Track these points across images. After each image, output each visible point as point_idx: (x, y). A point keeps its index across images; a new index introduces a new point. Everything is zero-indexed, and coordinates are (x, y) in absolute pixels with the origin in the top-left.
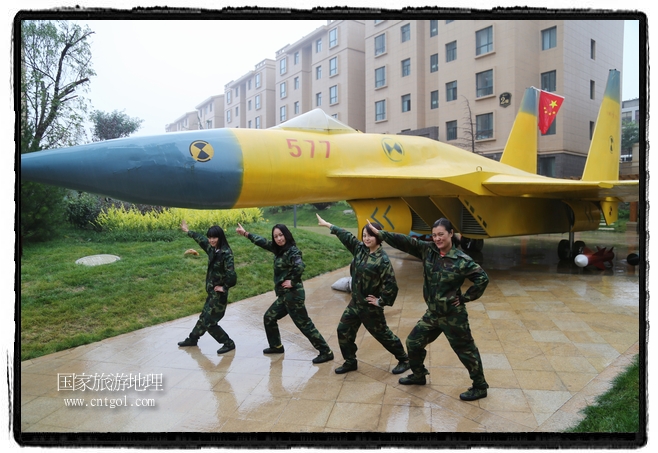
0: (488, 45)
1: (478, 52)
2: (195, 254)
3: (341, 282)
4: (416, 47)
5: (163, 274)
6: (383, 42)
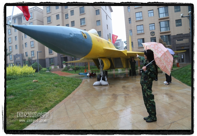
0: (84, 23)
1: (81, 25)
2: (37, 81)
3: (96, 83)
4: (61, 21)
5: (37, 88)
6: (50, 19)
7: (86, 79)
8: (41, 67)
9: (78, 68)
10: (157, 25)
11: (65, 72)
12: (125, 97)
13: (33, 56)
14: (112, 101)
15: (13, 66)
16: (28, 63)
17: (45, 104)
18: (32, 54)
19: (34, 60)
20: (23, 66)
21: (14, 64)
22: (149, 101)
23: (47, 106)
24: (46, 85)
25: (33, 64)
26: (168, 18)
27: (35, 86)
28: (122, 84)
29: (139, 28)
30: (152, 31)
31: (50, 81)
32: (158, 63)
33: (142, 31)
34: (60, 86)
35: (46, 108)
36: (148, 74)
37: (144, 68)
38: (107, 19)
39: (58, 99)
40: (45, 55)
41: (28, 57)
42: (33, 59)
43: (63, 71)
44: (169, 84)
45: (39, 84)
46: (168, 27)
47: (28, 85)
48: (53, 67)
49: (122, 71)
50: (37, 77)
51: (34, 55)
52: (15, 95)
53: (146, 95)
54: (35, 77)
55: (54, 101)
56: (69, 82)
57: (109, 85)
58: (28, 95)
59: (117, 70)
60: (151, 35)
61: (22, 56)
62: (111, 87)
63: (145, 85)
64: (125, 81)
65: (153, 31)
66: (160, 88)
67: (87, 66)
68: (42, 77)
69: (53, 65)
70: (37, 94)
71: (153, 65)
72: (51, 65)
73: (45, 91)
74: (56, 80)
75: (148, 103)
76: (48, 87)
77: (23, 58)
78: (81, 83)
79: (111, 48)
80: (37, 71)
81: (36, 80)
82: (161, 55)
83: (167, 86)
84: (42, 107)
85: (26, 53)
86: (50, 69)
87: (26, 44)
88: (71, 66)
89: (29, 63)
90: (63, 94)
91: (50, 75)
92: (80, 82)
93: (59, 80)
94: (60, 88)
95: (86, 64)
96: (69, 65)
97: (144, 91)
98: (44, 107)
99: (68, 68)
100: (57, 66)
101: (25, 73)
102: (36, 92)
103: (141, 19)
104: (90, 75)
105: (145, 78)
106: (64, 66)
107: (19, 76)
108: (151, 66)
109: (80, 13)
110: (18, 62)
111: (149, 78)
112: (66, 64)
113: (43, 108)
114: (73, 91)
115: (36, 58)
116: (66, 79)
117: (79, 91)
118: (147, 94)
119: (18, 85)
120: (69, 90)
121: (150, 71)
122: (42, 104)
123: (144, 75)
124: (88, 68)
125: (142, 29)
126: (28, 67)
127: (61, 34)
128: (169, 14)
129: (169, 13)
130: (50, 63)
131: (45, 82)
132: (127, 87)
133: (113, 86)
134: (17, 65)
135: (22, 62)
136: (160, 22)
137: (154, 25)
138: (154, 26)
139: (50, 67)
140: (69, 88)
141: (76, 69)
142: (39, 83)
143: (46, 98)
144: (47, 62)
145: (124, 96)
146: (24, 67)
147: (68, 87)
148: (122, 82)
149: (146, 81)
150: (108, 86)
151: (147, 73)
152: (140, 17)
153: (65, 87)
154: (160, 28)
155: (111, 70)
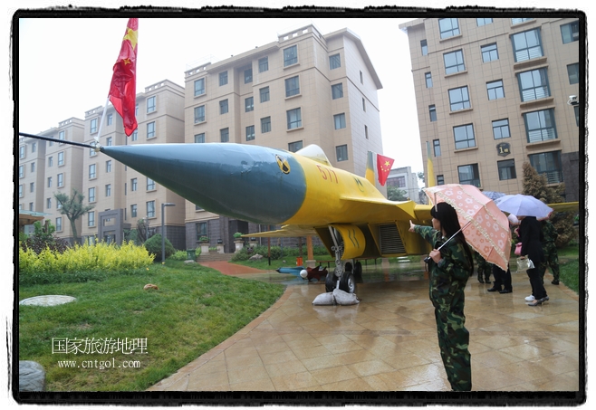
0: (297, 121)
1: (289, 127)
2: (156, 288)
3: (323, 297)
4: (233, 119)
5: (155, 306)
6: (203, 112)
7: (296, 287)
8: (172, 248)
9: (279, 254)
10: (516, 122)
11: (239, 265)
12: (399, 339)
13: (150, 215)
14: (359, 348)
15: (96, 243)
16: (136, 235)
17: (171, 350)
18: (150, 209)
19: (153, 228)
20: (121, 244)
21: (97, 239)
22: (455, 348)
23: (176, 357)
24: (179, 299)
25: (149, 240)
26: (551, 101)
27: (148, 300)
28: (399, 303)
29: (461, 133)
30: (501, 141)
31: (192, 288)
32: (474, 240)
33: (472, 143)
34: (217, 302)
35: (173, 361)
36: (448, 269)
37: (434, 253)
38: (364, 110)
39: (209, 339)
40: (184, 213)
41: (137, 218)
42: (152, 224)
43: (235, 260)
44: (539, 304)
45: (161, 295)
46: (553, 129)
47: (132, 298)
48: (205, 249)
49: (411, 262)
50: (155, 275)
51: (153, 212)
52: (95, 322)
53: (446, 331)
54: (151, 275)
55: (195, 343)
56: (244, 292)
57: (360, 303)
58: (129, 324)
59: (396, 261)
60: (499, 154)
61: (122, 214)
62: (363, 310)
63: (444, 300)
64: (410, 294)
65: (504, 141)
66: (511, 315)
67: (303, 247)
68: (171, 275)
69: (207, 242)
70: (154, 321)
71: (458, 245)
72: (200, 244)
73: (176, 316)
74: (209, 286)
75: (450, 355)
76: (185, 306)
77: (125, 222)
78: (279, 296)
79: (365, 195)
80: (158, 260)
81: (154, 283)
82: (474, 214)
83: (535, 309)
84: (163, 358)
85: (132, 206)
86: (197, 254)
87: (135, 181)
88: (258, 248)
89: (138, 236)
90: (223, 325)
91: (193, 271)
92: (279, 292)
93: (216, 286)
94: (216, 308)
95: (301, 242)
96: (252, 245)
97: (441, 319)
98: (169, 359)
99: (249, 253)
100: (218, 247)
101: (125, 265)
102: (150, 316)
103: (467, 107)
104: (309, 273)
105: (442, 282)
106: (239, 247)
107: (110, 271)
108: (452, 248)
109: (287, 96)
110: (110, 233)
111: (453, 281)
112: (245, 241)
113: (165, 360)
114: (254, 318)
115: (158, 223)
116: (237, 283)
117: (269, 319)
118: (450, 328)
119: (103, 297)
120: (242, 316)
121: (453, 261)
122: (162, 351)
123: (436, 275)
124: (306, 254)
125: (471, 136)
126: (134, 247)
127: (218, 165)
128: (551, 89)
129: (551, 85)
130: (198, 237)
131: (178, 292)
132: (411, 312)
133: (370, 308)
134: (106, 241)
135: (121, 233)
136: (524, 115)
137: (505, 122)
138: (508, 125)
139: (198, 249)
140: (243, 309)
141: (272, 257)
142: (161, 292)
143: (175, 334)
144: (191, 233)
145: (396, 335)
146: (124, 247)
147: (240, 306)
148: (400, 295)
149: (446, 290)
150: (357, 306)
151: (443, 268)
152: (463, 102)
153: (231, 306)
154: (527, 131)
155: (378, 259)
